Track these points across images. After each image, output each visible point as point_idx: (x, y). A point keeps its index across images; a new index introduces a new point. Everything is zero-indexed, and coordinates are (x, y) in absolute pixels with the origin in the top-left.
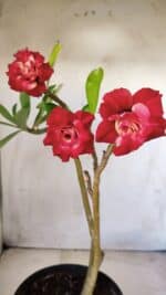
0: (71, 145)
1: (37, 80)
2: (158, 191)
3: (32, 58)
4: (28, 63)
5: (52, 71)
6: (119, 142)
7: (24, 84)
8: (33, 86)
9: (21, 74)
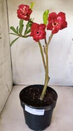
0: (39, 35)
1: (27, 15)
2: (71, 63)
3: (25, 7)
4: (24, 9)
5: (32, 11)
6: (53, 29)
7: (23, 16)
8: (26, 17)
9: (22, 13)
